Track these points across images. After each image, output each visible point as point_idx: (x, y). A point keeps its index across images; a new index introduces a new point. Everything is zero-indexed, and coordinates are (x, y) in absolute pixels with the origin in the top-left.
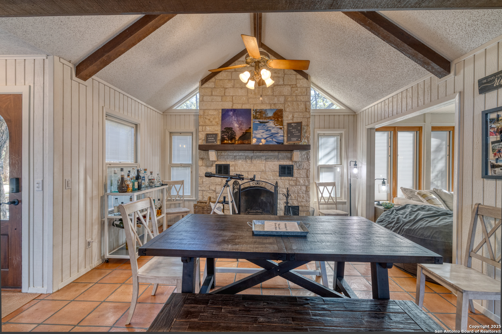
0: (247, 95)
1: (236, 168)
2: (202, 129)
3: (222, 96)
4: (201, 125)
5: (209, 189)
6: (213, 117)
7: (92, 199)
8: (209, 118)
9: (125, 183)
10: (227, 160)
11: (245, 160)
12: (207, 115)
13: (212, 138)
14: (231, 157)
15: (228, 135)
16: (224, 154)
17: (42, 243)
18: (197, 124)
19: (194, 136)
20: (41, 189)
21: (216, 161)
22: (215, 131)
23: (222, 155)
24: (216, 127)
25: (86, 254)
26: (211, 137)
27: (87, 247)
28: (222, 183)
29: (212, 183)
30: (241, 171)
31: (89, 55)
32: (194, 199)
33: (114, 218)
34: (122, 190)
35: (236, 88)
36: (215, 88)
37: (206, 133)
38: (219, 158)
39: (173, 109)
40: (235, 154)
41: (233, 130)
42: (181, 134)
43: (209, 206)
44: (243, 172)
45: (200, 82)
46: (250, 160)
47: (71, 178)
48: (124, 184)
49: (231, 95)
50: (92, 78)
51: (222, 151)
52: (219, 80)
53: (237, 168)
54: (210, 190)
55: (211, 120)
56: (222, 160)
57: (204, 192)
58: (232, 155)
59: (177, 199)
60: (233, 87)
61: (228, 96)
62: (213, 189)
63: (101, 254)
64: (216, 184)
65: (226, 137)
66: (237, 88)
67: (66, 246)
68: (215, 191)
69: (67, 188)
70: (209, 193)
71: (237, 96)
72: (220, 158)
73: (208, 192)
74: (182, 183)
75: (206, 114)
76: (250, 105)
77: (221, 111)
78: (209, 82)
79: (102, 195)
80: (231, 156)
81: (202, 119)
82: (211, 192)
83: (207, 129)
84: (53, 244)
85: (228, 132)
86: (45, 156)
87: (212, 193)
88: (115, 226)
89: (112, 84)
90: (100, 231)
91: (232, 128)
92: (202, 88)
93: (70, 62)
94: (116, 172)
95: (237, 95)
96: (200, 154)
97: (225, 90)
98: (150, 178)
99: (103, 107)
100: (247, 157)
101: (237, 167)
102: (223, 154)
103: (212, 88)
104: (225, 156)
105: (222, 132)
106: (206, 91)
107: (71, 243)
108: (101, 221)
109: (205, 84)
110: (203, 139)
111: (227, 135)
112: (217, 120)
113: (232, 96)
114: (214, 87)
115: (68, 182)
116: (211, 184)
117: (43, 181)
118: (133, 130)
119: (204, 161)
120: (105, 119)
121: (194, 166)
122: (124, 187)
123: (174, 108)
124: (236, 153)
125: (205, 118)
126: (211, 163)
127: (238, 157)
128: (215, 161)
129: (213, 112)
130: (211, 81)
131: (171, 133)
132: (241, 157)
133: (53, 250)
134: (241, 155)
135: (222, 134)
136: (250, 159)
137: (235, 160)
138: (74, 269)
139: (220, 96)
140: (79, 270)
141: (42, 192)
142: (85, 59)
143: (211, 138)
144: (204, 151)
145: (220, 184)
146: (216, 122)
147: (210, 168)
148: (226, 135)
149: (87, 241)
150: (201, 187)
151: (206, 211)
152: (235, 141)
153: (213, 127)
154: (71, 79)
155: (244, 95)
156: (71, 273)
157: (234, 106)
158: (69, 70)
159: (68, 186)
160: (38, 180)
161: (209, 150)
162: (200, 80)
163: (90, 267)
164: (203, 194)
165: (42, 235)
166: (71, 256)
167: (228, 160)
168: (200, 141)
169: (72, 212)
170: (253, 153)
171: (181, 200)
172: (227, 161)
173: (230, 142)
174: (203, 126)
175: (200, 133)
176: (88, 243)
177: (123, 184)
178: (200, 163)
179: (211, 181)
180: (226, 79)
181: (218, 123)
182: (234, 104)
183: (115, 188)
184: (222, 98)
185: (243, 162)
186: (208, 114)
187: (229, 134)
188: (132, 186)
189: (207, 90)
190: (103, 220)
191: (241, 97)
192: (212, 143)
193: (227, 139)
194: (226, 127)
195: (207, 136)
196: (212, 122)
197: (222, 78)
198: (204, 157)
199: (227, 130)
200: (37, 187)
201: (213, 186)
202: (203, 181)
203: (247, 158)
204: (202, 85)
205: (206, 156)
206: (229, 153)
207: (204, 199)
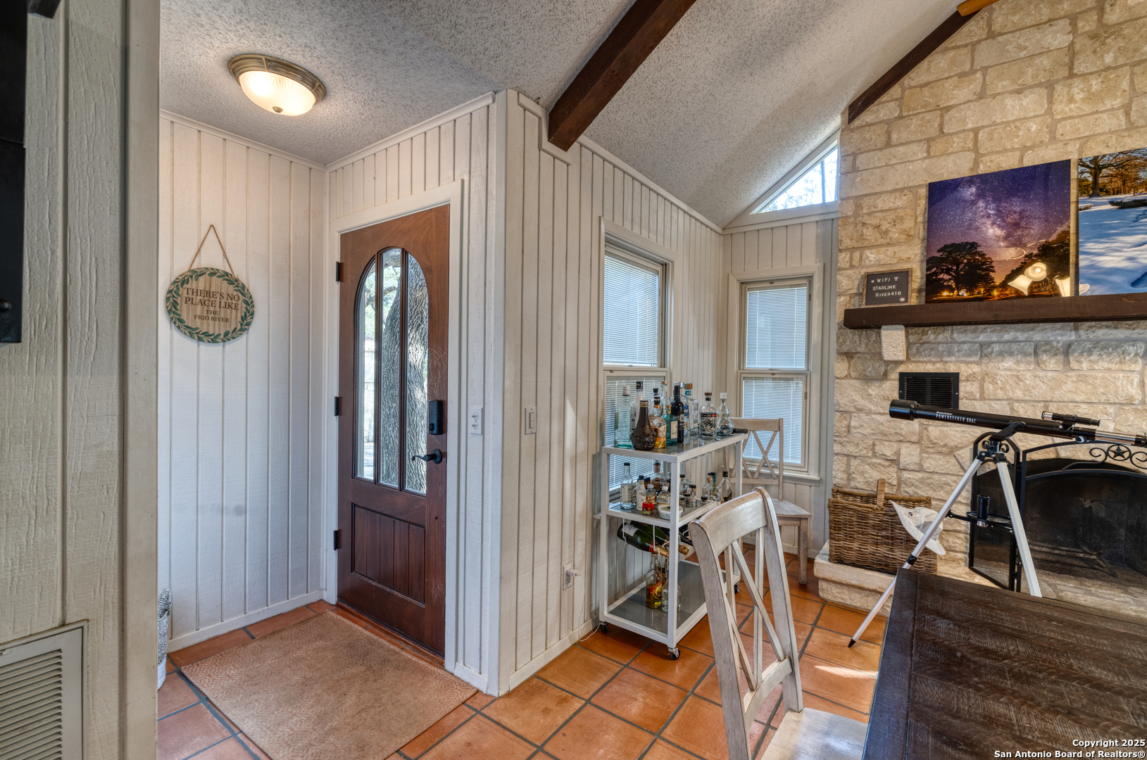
0: (1049, 112)
1: (989, 387)
2: (851, 259)
3: (929, 141)
4: (847, 249)
5: (870, 454)
6: (893, 216)
7: (575, 459)
8: (875, 222)
9: (649, 425)
10: (945, 359)
11: (1032, 359)
12: (869, 214)
13: (890, 287)
14: (966, 346)
15: (956, 272)
16: (936, 338)
17: (480, 563)
18: (830, 249)
19: (817, 285)
20: (479, 430)
21: (902, 362)
22: (898, 262)
23: (927, 342)
24: (904, 247)
25: (562, 604)
26: (887, 284)
27: (565, 587)
28: (925, 438)
29: (885, 435)
30: (1010, 399)
31: (578, 72)
32: (814, 476)
33: (622, 519)
34: (645, 443)
35: (994, 96)
36: (901, 117)
37: (864, 271)
38: (914, 350)
39: (752, 213)
40: (982, 338)
41: (979, 249)
42: (772, 283)
43: (884, 515)
44: (1018, 401)
45: (843, 114)
46: (1061, 357)
47: (536, 405)
48: (648, 427)
49: (970, 126)
50: (579, 143)
51: (926, 329)
52: (916, 87)
53: (991, 387)
54: (875, 455)
55: (885, 226)
56: (925, 359)
57: (854, 463)
58: (970, 342)
59: (763, 470)
60: (981, 96)
61: (957, 133)
62: (889, 453)
63: (591, 605)
64: (902, 438)
65: (946, 277)
66: (999, 94)
67: (525, 577)
68: (894, 462)
69: (528, 431)
70: (873, 465)
71: (998, 124)
72: (918, 352)
73: (869, 461)
74: (777, 426)
75: (865, 211)
76: (1060, 145)
77: (924, 192)
78: (878, 105)
79: (594, 453)
80: (964, 343)
81: (851, 228)
82: (880, 464)
83: (868, 257)
84: (501, 574)
85: (955, 259)
86: (487, 348)
87: (883, 466)
88: (624, 539)
89: (620, 156)
90: (589, 546)
91: (974, 245)
92: (852, 131)
93: (538, 103)
94: (628, 392)
95: (998, 121)
96: (841, 340)
97: (942, 116)
98: (704, 409)
99: (600, 217)
100: (1043, 348)
101: (994, 382)
102: (932, 337)
103: (889, 122)
104: (939, 343)
105: (931, 262)
106: (868, 136)
107: (535, 573)
108: (593, 519)
109: (863, 114)
110: (854, 291)
111: (951, 269)
112: (908, 224)
113: (976, 131)
114: (896, 115)
115: (530, 415)
116: (879, 437)
117: (483, 410)
118: (657, 280)
119: (853, 362)
120: (604, 252)
121: (815, 379)
122: (648, 435)
123: (755, 211)
124: (986, 335)
125: (860, 225)
126: (883, 369)
127: (996, 348)
128: (898, 363)
129: (892, 200)
130: (884, 98)
131: (742, 283)
132: (1014, 347)
133: (500, 588)
134: (1014, 341)
135: (928, 269)
136: (1056, 354)
137: (985, 360)
138: (540, 639)
139: (920, 141)
140: (548, 644)
141: (482, 436)
142: (569, 85)
143: (884, 288)
144: (856, 332)
145: (915, 438)
146: (905, 231)
147: (877, 384)
148: (948, 271)
149: (565, 571)
150: (841, 443)
151: (874, 527)
152: (989, 290)
153: (891, 250)
154: (540, 148)
155: (1032, 114)
156: (533, 649)
157: (981, 166)
158: (536, 124)
159: (530, 427)
160: (475, 408)
161: (883, 327)
162: (844, 104)
163: (570, 637)
164: (848, 465)
165: (480, 545)
166: (534, 607)
167: (953, 359)
168: (842, 298)
169: (537, 494)
170: (1076, 329)
171: (775, 477)
172: (946, 362)
173: (964, 293)
174: (852, 250)
175: (841, 275)
176: (567, 575)
177: (644, 426)
178: (841, 367)
179: (881, 426)
180: (947, 78)
181: (912, 233)
182: (983, 155)
183: (624, 435)
184: (929, 147)
185: (1022, 367)
186: (873, 209)
187: (961, 266)
188: (665, 433)
189: (868, 131)
190: (597, 517)
191: (1018, 124)
192: (891, 303)
193: (952, 283)
194: (949, 242)
195: (868, 281)
196: (886, 232)
197: (931, 78)
198: (854, 351)
199: (950, 253)
200: (473, 426)
201: (886, 443)
202: (849, 427)
203: (1045, 351)
204: (851, 119)
205: (864, 346)
206: (955, 335)
207: (853, 484)
